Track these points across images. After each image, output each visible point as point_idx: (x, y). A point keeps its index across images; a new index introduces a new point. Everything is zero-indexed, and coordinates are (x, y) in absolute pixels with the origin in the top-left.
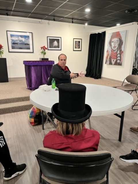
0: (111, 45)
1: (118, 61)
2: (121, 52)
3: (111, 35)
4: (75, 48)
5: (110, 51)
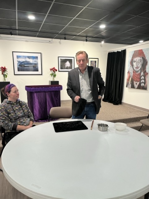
5: (132, 72)
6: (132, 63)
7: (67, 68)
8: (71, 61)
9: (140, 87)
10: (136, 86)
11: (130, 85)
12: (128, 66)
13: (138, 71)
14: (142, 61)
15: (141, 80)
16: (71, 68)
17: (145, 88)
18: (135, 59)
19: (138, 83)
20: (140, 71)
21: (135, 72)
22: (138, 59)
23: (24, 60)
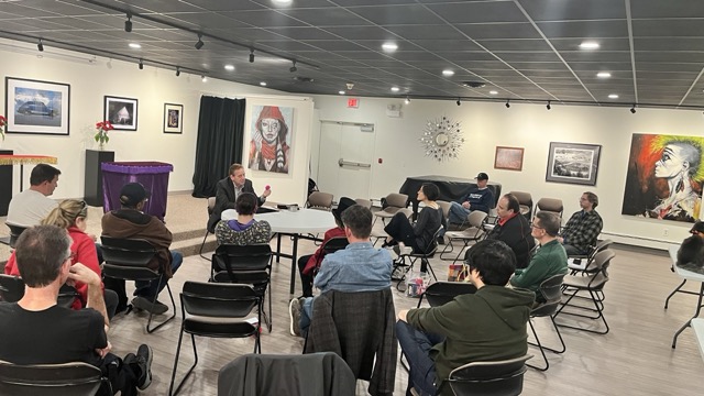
0: (261, 131)
1: (280, 165)
2: (285, 148)
3: (259, 111)
4: (169, 126)
5: (259, 140)
6: (259, 125)
7: (122, 123)
8: (130, 107)
9: (275, 169)
10: (269, 167)
11: (256, 165)
12: (252, 130)
13: (270, 143)
14: (279, 126)
15: (277, 157)
16: (130, 122)
17: (284, 171)
18: (265, 121)
19: (272, 162)
20: (275, 143)
21: (265, 142)
22: (271, 121)
23: (30, 98)
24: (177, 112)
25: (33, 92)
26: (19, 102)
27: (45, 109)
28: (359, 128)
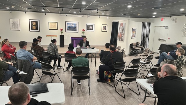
7: (90, 29)
8: (92, 26)
9: (121, 40)
14: (122, 28)
16: (92, 29)
17: (123, 41)
19: (121, 38)
20: (122, 33)
21: (120, 33)
23: (70, 25)
24: (106, 26)
25: (71, 24)
26: (68, 26)
27: (73, 27)
28: (164, 27)
